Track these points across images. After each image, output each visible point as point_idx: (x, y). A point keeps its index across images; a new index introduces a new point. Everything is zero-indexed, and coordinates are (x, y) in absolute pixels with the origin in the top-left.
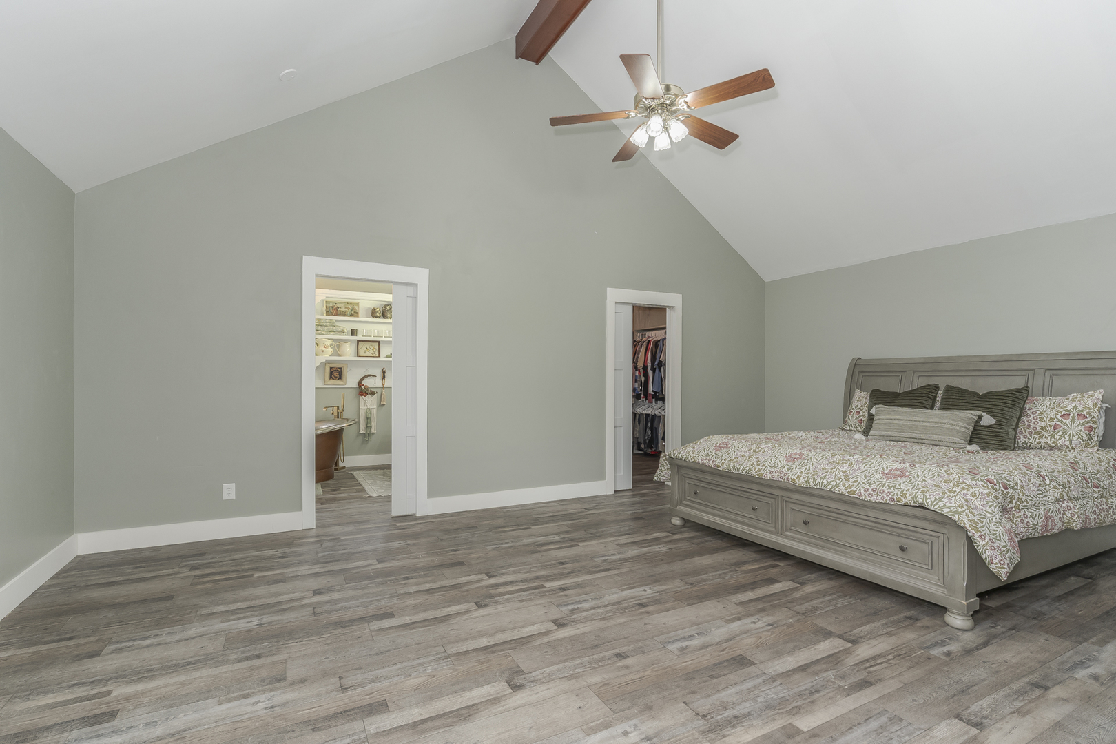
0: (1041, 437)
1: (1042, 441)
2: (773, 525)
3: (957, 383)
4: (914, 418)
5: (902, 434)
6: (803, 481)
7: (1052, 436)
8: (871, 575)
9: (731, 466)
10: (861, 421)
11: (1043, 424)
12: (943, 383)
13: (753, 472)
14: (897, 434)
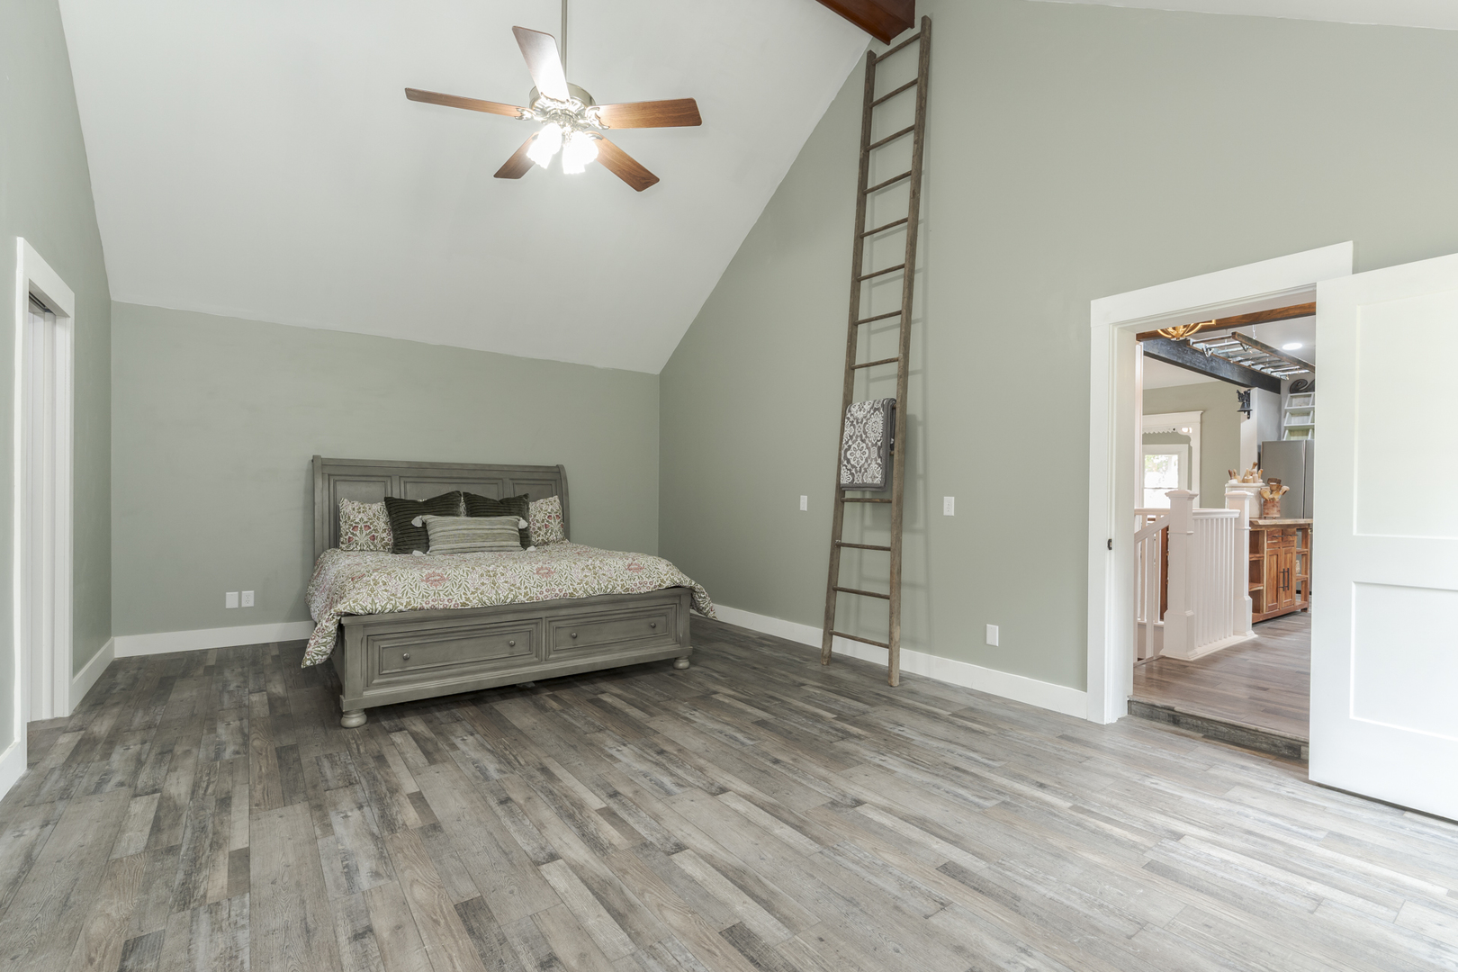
0: (539, 536)
1: (540, 538)
2: (534, 655)
3: (474, 490)
4: (481, 527)
5: (473, 544)
6: (581, 592)
7: (546, 534)
8: (636, 658)
9: (485, 599)
10: (373, 538)
11: (538, 525)
12: (463, 489)
13: (522, 598)
14: (468, 545)
